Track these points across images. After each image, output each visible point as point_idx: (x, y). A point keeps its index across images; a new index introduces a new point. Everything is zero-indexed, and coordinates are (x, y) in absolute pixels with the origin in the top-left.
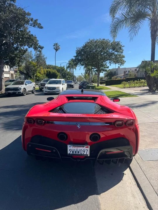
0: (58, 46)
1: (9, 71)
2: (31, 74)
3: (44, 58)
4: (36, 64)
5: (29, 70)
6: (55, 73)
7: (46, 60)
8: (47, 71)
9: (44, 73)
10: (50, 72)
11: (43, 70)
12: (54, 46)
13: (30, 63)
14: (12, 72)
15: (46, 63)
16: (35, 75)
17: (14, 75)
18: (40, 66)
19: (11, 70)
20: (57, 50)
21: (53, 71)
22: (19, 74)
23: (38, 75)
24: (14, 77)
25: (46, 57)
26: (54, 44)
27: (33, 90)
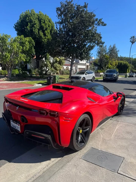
0: (134, 38)
1: (86, 64)
2: (103, 65)
3: (117, 51)
4: (109, 57)
5: (102, 63)
6: (126, 65)
7: (118, 53)
8: (119, 63)
9: (115, 65)
10: (121, 63)
11: (115, 62)
12: (131, 39)
13: (104, 56)
14: (88, 64)
15: (117, 56)
16: (107, 66)
17: (89, 67)
18: (112, 58)
19: (87, 63)
20: (133, 43)
21: (125, 63)
22: (93, 66)
23: (109, 67)
24: (89, 68)
25: (118, 50)
26: (131, 37)
27: (92, 79)
